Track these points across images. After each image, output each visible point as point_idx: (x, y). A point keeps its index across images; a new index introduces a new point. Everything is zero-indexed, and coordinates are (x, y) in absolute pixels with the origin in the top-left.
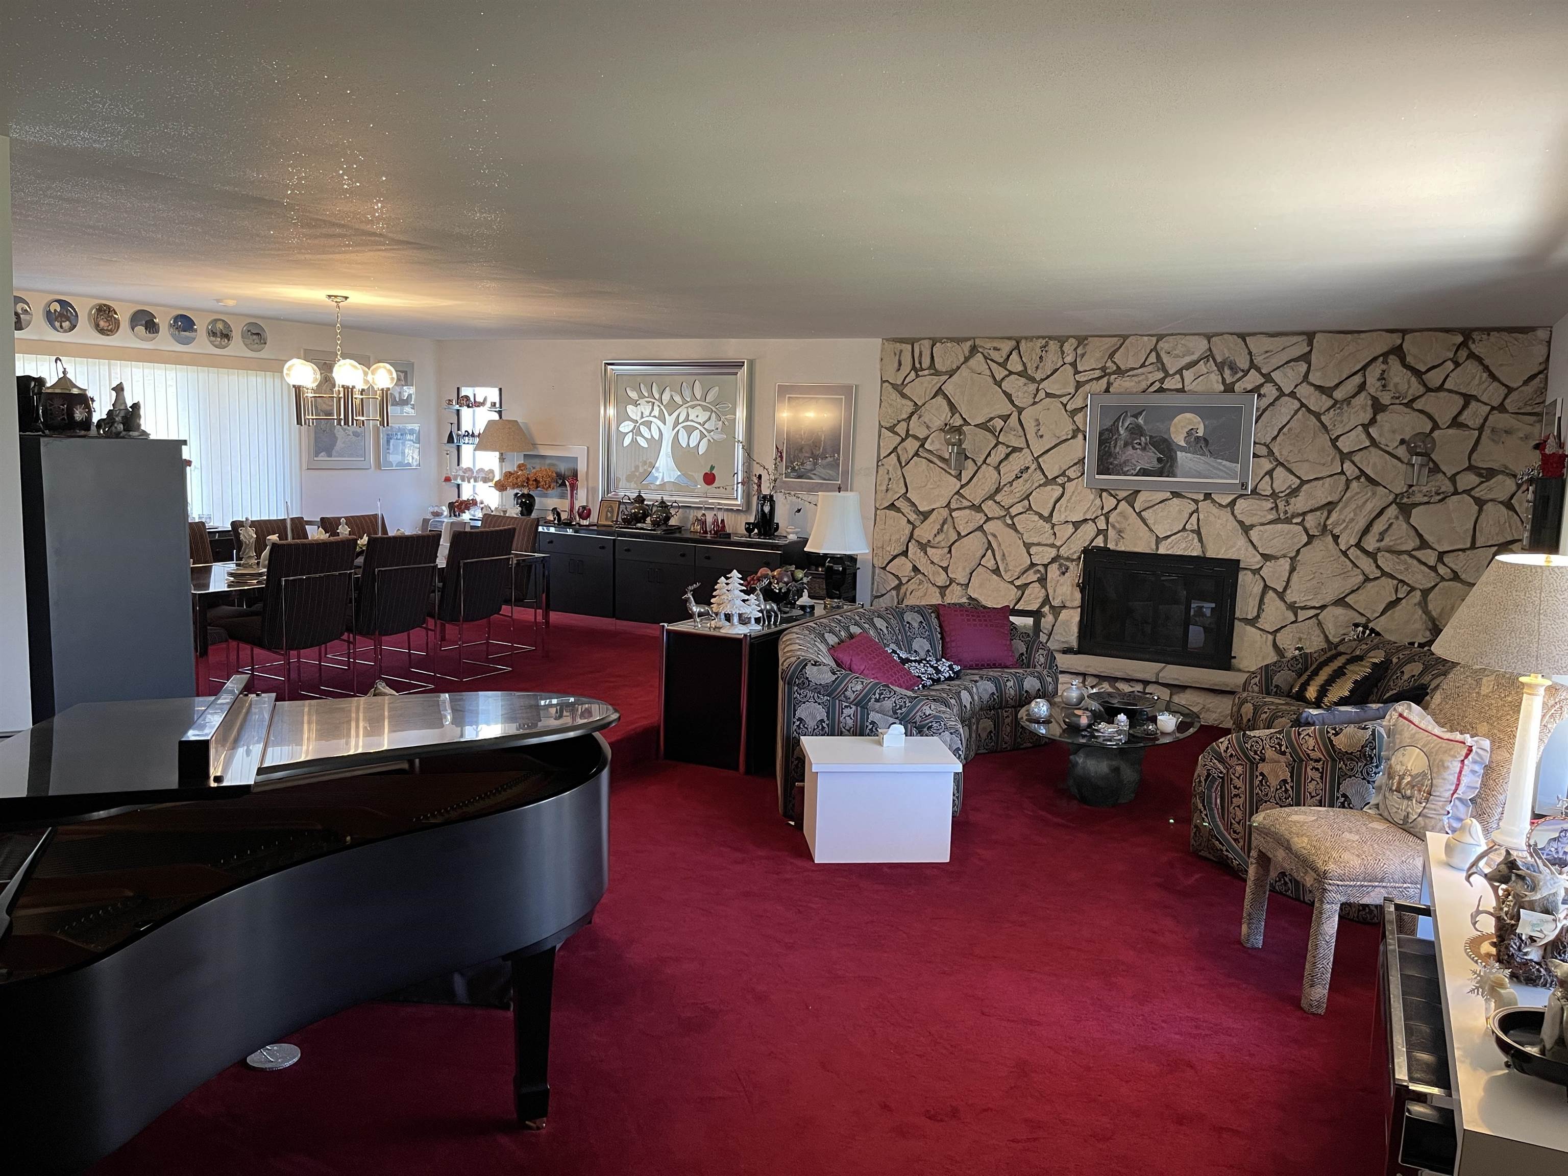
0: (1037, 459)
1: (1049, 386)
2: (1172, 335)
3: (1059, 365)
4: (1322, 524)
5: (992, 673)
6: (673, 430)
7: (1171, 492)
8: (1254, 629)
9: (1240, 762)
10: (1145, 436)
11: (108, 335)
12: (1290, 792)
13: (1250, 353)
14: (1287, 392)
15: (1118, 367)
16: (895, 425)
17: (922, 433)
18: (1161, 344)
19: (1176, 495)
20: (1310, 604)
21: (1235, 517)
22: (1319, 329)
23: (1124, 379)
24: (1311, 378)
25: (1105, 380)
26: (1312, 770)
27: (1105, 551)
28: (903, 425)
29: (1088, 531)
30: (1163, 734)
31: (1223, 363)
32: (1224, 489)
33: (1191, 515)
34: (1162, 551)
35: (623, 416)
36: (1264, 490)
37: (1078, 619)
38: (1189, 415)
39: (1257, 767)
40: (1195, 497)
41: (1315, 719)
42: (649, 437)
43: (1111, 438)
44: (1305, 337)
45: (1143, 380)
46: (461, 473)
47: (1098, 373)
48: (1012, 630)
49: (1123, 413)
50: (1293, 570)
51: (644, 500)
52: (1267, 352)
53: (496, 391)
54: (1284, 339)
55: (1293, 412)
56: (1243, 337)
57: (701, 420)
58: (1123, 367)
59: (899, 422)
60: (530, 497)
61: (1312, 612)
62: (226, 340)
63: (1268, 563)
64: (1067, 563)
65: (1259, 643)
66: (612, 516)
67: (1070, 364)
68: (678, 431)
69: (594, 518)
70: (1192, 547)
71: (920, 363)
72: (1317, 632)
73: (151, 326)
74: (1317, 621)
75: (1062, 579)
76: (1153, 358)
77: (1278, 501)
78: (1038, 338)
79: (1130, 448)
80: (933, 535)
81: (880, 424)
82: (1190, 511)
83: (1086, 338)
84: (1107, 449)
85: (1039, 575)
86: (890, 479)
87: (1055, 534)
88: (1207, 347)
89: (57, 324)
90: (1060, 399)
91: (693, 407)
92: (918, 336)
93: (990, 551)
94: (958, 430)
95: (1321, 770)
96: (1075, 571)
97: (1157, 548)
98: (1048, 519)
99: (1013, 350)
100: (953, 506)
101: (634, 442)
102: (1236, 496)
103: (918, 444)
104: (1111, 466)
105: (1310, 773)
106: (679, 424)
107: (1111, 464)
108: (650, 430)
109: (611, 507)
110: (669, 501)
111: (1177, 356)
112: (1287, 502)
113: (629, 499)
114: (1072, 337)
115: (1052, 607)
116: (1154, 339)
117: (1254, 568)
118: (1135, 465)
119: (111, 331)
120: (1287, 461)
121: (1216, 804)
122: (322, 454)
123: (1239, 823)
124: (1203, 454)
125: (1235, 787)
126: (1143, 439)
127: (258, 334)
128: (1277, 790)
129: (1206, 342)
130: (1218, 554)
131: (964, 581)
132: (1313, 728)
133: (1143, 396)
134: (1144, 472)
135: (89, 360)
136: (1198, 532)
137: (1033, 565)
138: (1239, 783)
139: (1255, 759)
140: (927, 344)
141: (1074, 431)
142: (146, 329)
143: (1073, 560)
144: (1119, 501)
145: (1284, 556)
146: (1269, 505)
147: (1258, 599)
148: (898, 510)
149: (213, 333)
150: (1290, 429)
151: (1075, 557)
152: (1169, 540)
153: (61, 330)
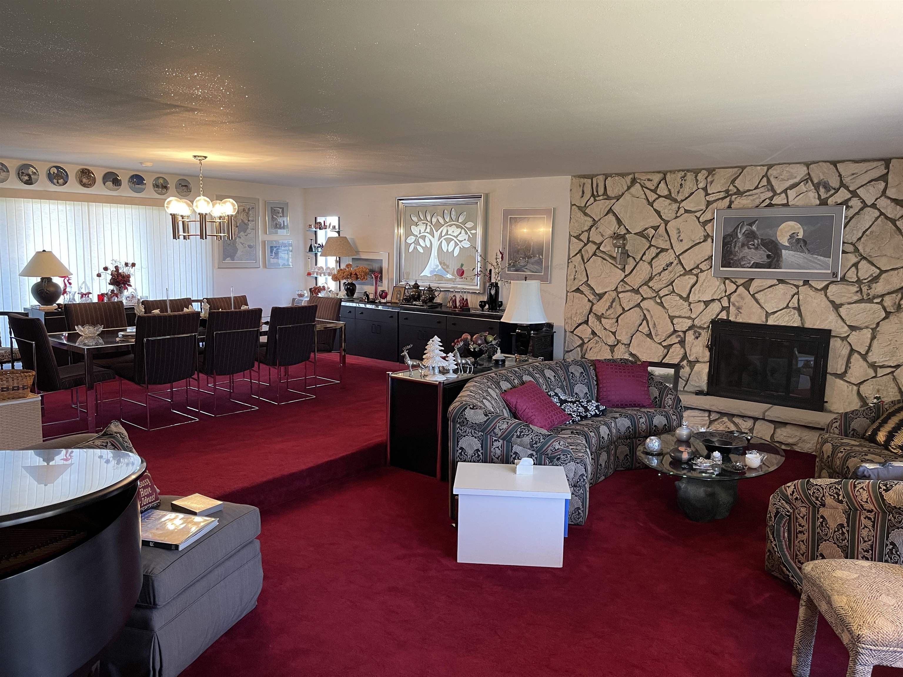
0: (678, 256)
1: (686, 205)
2: (779, 164)
3: (694, 190)
4: (897, 303)
5: (630, 411)
6: (439, 240)
7: (778, 280)
8: (842, 382)
9: (804, 505)
10: (757, 238)
11: (88, 187)
12: (846, 535)
13: (840, 176)
14: (869, 204)
15: (738, 189)
16: (580, 235)
17: (598, 240)
18: (770, 171)
19: (781, 281)
20: (886, 363)
21: (828, 298)
22: (894, 156)
23: (742, 198)
24: (889, 193)
25: (728, 199)
26: (865, 518)
27: (727, 322)
28: (586, 234)
29: (716, 307)
30: (750, 469)
31: (819, 184)
32: (819, 277)
33: (793, 296)
34: (770, 322)
35: (408, 233)
36: (851, 278)
37: (707, 370)
38: (791, 223)
39: (818, 511)
40: (796, 283)
41: (870, 473)
42: (424, 246)
43: (732, 241)
44: (883, 162)
45: (757, 198)
46: (317, 270)
47: (722, 195)
48: (650, 379)
49: (740, 222)
50: (873, 338)
51: (419, 286)
52: (853, 174)
53: (337, 218)
54: (866, 164)
55: (874, 219)
56: (835, 164)
57: (455, 234)
58: (741, 190)
59: (583, 232)
60: (353, 285)
61: (889, 370)
62: (165, 190)
63: (854, 333)
64: (700, 331)
65: (846, 392)
66: (400, 297)
67: (703, 189)
68: (441, 242)
69: (389, 298)
70: (793, 320)
71: (597, 192)
72: (893, 385)
73: (117, 182)
74: (892, 377)
75: (696, 342)
76: (764, 182)
77: (862, 286)
78: (679, 171)
79: (746, 248)
80: (605, 310)
81: (570, 234)
82: (792, 293)
83: (714, 169)
84: (728, 249)
85: (679, 339)
86: (576, 271)
87: (691, 310)
88: (806, 172)
89: (55, 181)
90: (696, 214)
91: (451, 226)
92: (596, 173)
93: (645, 321)
94: (623, 237)
95: (873, 519)
96: (705, 336)
97: (767, 321)
98: (686, 299)
99: (661, 180)
100: (619, 290)
101: (415, 248)
102: (828, 282)
103: (595, 247)
104: (731, 261)
105: (864, 521)
106: (442, 237)
107: (732, 259)
108: (425, 241)
109: (400, 291)
110: (434, 287)
111: (783, 180)
112: (869, 286)
113: (410, 286)
114: (703, 169)
115: (689, 361)
116: (765, 168)
117: (843, 336)
118: (749, 260)
119: (90, 185)
120: (869, 256)
121: (784, 537)
122: (228, 259)
123: (803, 555)
124: (803, 252)
125: (800, 525)
126: (756, 241)
127: (186, 186)
128: (835, 532)
129: (805, 168)
130: (814, 325)
131: (626, 342)
132: (868, 481)
133: (757, 209)
134: (757, 265)
135: (75, 202)
136: (798, 309)
137: (675, 331)
138: (803, 522)
139: (816, 504)
140: (601, 178)
141: (705, 236)
142: (113, 184)
143: (704, 328)
144: (738, 286)
145: (867, 327)
146: (855, 289)
147: (845, 359)
148: (582, 293)
149: (156, 186)
150: (872, 232)
151: (705, 326)
152: (776, 315)
153: (58, 185)
